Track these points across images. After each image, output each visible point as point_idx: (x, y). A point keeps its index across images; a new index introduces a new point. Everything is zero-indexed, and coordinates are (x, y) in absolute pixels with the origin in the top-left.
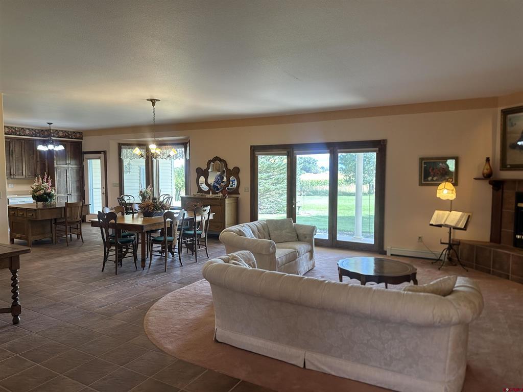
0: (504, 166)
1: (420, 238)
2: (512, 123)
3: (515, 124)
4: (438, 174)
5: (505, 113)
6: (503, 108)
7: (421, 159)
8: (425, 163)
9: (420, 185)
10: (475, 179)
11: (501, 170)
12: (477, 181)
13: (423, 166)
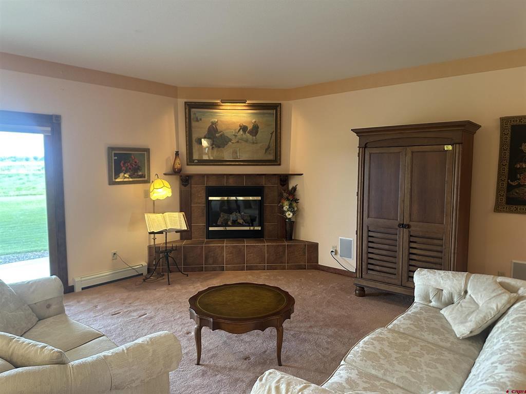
0: (191, 161)
1: (114, 254)
2: (197, 118)
3: (201, 119)
4: (130, 169)
5: (190, 106)
6: (186, 100)
7: (111, 149)
8: (115, 155)
9: (110, 184)
10: (165, 174)
11: (187, 165)
12: (167, 176)
13: (113, 158)
